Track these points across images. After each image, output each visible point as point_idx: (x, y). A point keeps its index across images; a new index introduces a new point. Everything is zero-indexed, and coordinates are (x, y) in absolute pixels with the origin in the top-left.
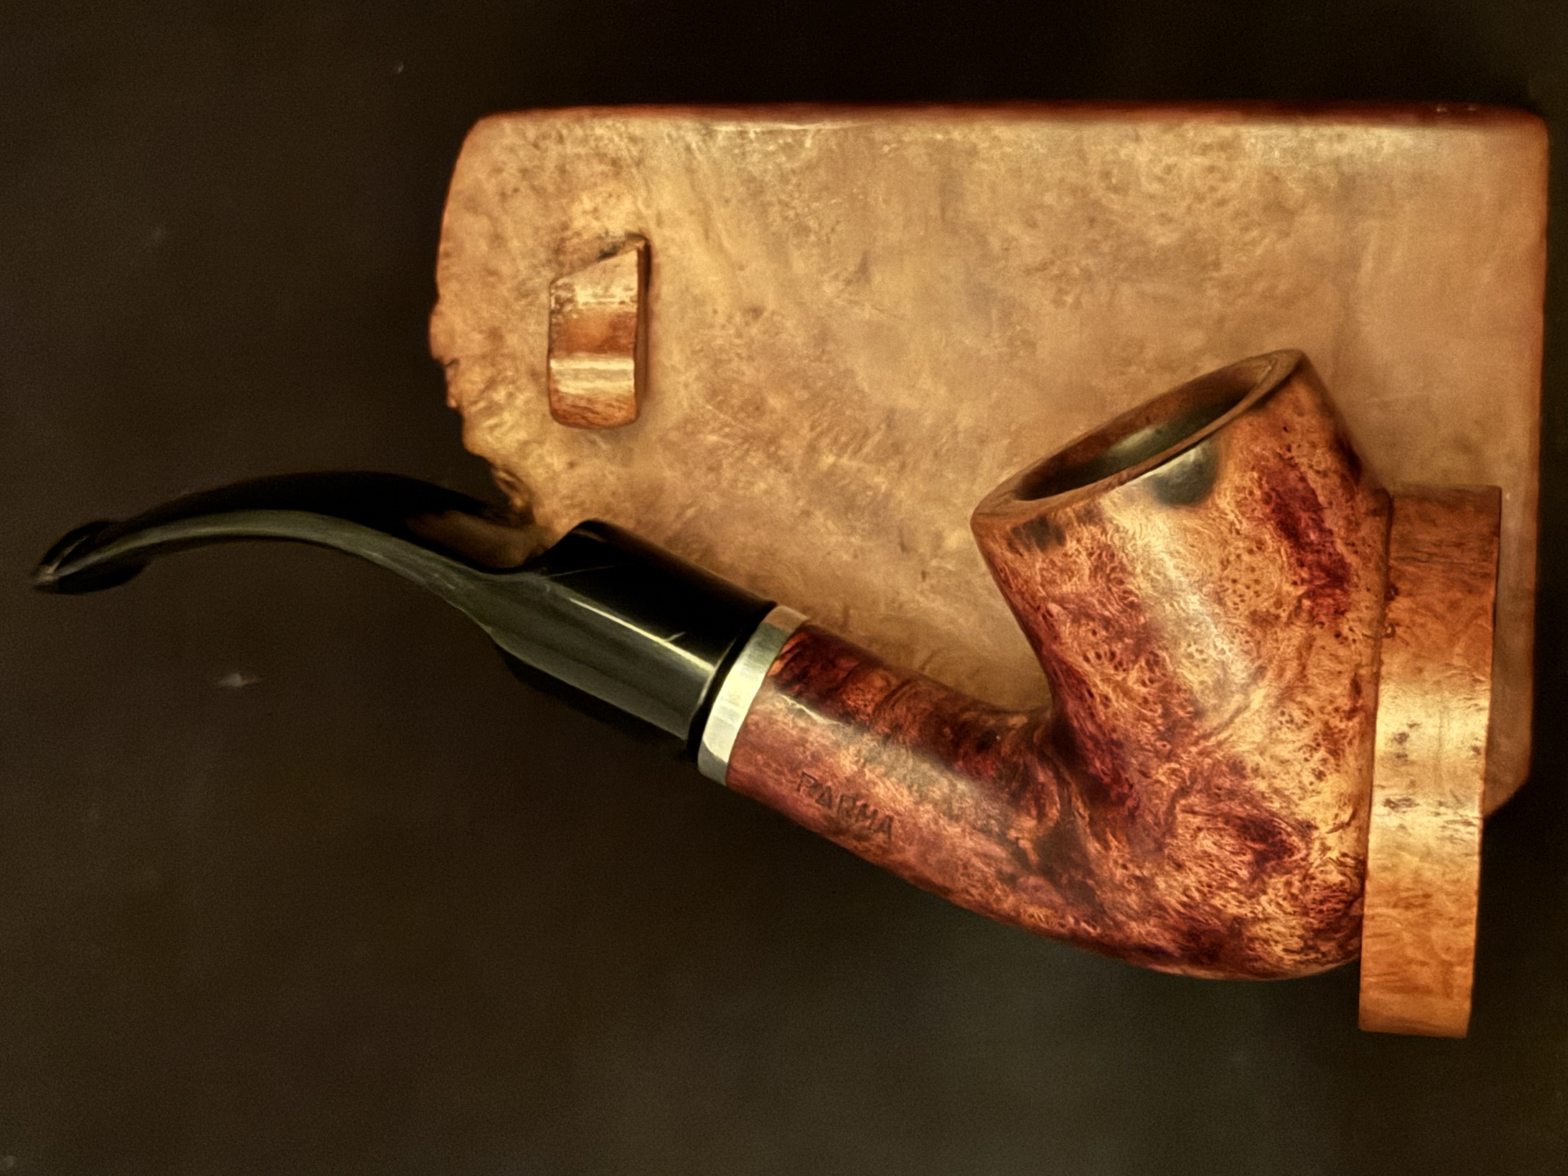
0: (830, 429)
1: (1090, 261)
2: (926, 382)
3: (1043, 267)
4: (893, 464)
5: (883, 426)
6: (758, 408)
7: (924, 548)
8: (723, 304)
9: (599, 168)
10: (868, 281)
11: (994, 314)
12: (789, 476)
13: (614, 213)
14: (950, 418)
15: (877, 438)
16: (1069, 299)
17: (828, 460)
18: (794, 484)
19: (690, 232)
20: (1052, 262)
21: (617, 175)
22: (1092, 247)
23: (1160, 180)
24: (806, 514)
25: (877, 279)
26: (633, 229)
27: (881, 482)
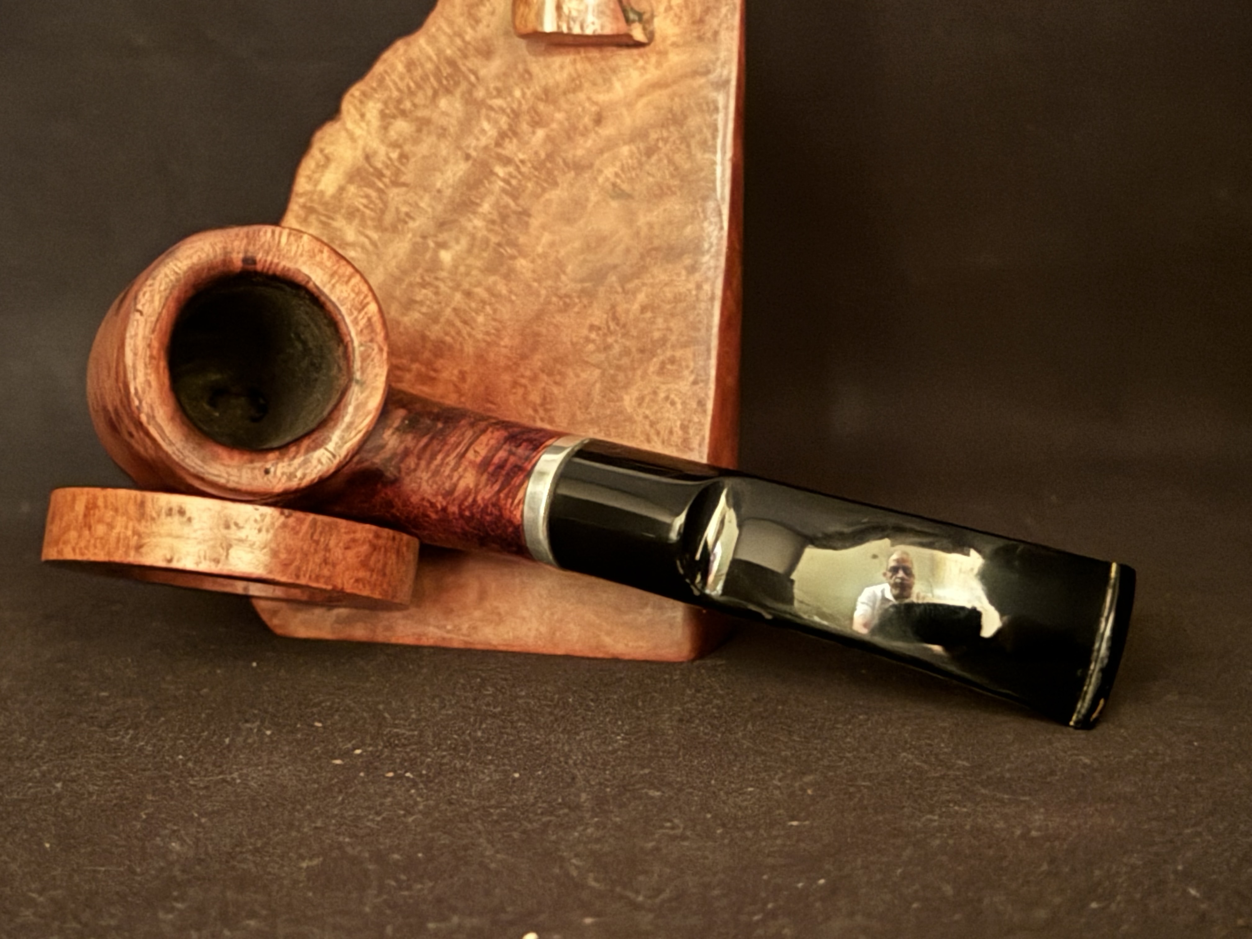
0: (520, 172)
1: (617, 349)
2: (546, 238)
3: (615, 319)
4: (495, 216)
5: (520, 209)
6: (537, 122)
7: (443, 237)
8: (602, 98)
9: (699, 10)
10: (613, 198)
11: (587, 285)
12: (492, 146)
13: (668, 21)
14: (522, 253)
15: (512, 204)
16: (593, 336)
17: (500, 171)
18: (486, 148)
19: (653, 74)
20: (618, 324)
21: (694, 23)
22: (626, 352)
23: (667, 398)
24: (468, 157)
25: (614, 204)
26: (657, 36)
27: (486, 207)
